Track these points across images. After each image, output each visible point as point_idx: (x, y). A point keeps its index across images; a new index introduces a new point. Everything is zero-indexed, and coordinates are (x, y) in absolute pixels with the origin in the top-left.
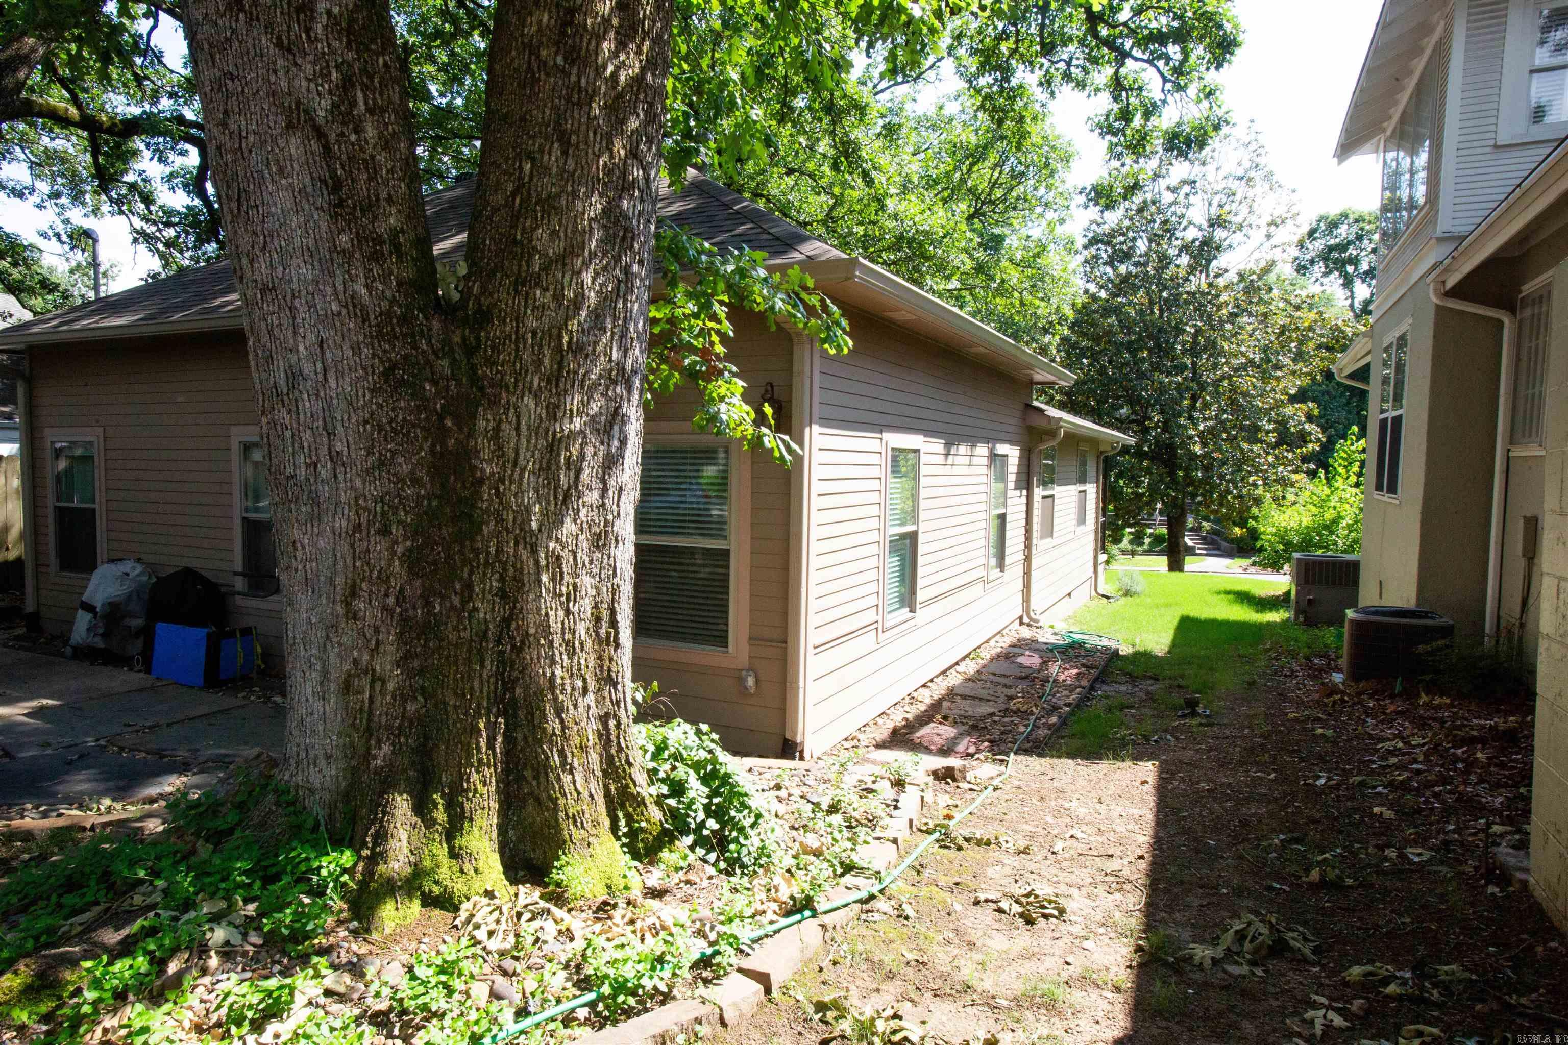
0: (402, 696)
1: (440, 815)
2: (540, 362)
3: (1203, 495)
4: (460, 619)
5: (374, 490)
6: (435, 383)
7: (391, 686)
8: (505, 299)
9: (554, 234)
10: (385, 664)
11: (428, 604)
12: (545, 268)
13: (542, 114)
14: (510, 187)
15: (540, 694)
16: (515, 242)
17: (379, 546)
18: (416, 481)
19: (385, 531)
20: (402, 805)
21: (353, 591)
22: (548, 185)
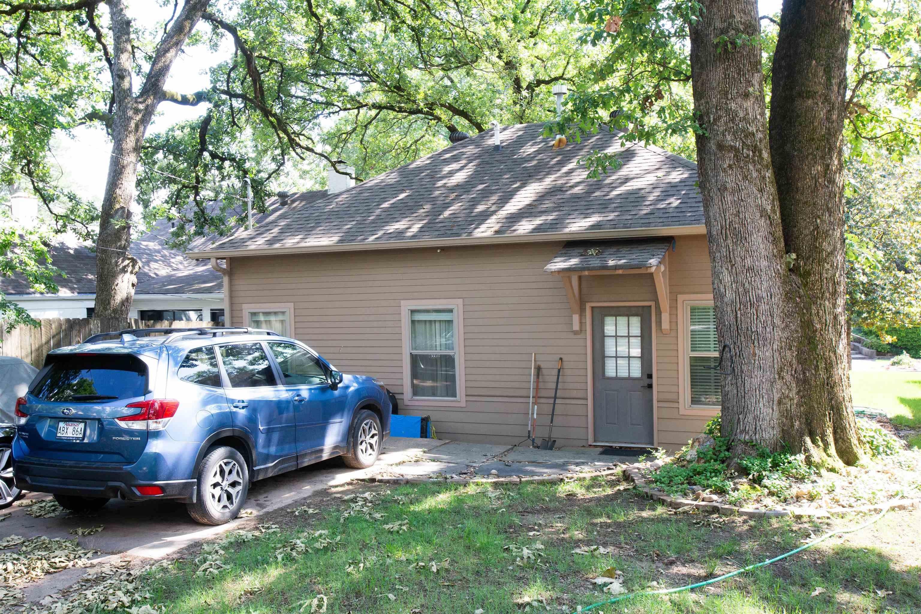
0: (799, 405)
1: (820, 443)
2: (828, 289)
3: (869, 312)
4: (816, 378)
5: (785, 335)
6: (800, 298)
7: (795, 401)
8: (816, 268)
9: (829, 243)
10: (793, 394)
11: (804, 373)
12: (827, 256)
13: (820, 202)
14: (812, 228)
15: (841, 403)
16: (816, 247)
17: (788, 353)
18: (797, 331)
19: (790, 349)
20: (808, 440)
21: (781, 369)
22: (826, 227)
